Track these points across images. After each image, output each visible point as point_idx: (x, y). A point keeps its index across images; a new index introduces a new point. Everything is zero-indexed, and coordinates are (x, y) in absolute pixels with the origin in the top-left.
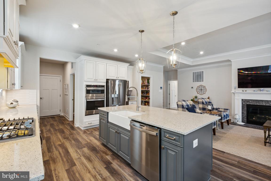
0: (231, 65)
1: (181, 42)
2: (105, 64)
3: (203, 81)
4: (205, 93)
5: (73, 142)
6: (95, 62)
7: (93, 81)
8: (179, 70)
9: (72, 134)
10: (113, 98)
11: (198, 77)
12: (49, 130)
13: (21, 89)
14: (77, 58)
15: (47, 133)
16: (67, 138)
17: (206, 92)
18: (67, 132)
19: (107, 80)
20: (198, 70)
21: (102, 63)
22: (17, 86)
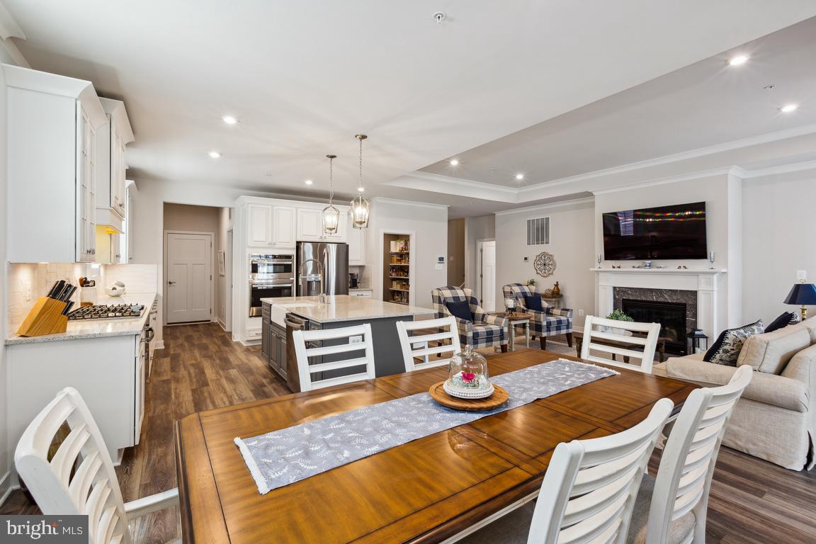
0: (592, 205)
1: (448, 159)
2: (294, 209)
3: (547, 243)
4: (552, 274)
5: (218, 361)
6: (270, 207)
7: (266, 246)
8: (498, 214)
9: (220, 351)
10: (309, 283)
11: (539, 232)
12: (182, 345)
13: (130, 263)
14: (236, 197)
15: (177, 348)
16: (210, 357)
17: (554, 270)
18: (212, 348)
19: (298, 243)
20: (537, 214)
21: (286, 208)
22: (124, 258)
